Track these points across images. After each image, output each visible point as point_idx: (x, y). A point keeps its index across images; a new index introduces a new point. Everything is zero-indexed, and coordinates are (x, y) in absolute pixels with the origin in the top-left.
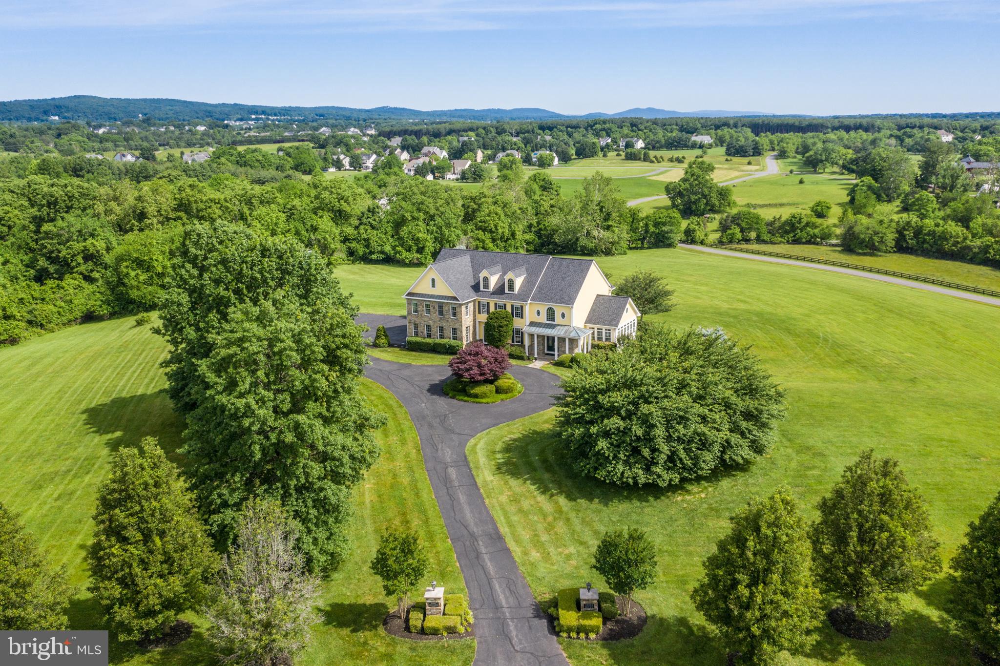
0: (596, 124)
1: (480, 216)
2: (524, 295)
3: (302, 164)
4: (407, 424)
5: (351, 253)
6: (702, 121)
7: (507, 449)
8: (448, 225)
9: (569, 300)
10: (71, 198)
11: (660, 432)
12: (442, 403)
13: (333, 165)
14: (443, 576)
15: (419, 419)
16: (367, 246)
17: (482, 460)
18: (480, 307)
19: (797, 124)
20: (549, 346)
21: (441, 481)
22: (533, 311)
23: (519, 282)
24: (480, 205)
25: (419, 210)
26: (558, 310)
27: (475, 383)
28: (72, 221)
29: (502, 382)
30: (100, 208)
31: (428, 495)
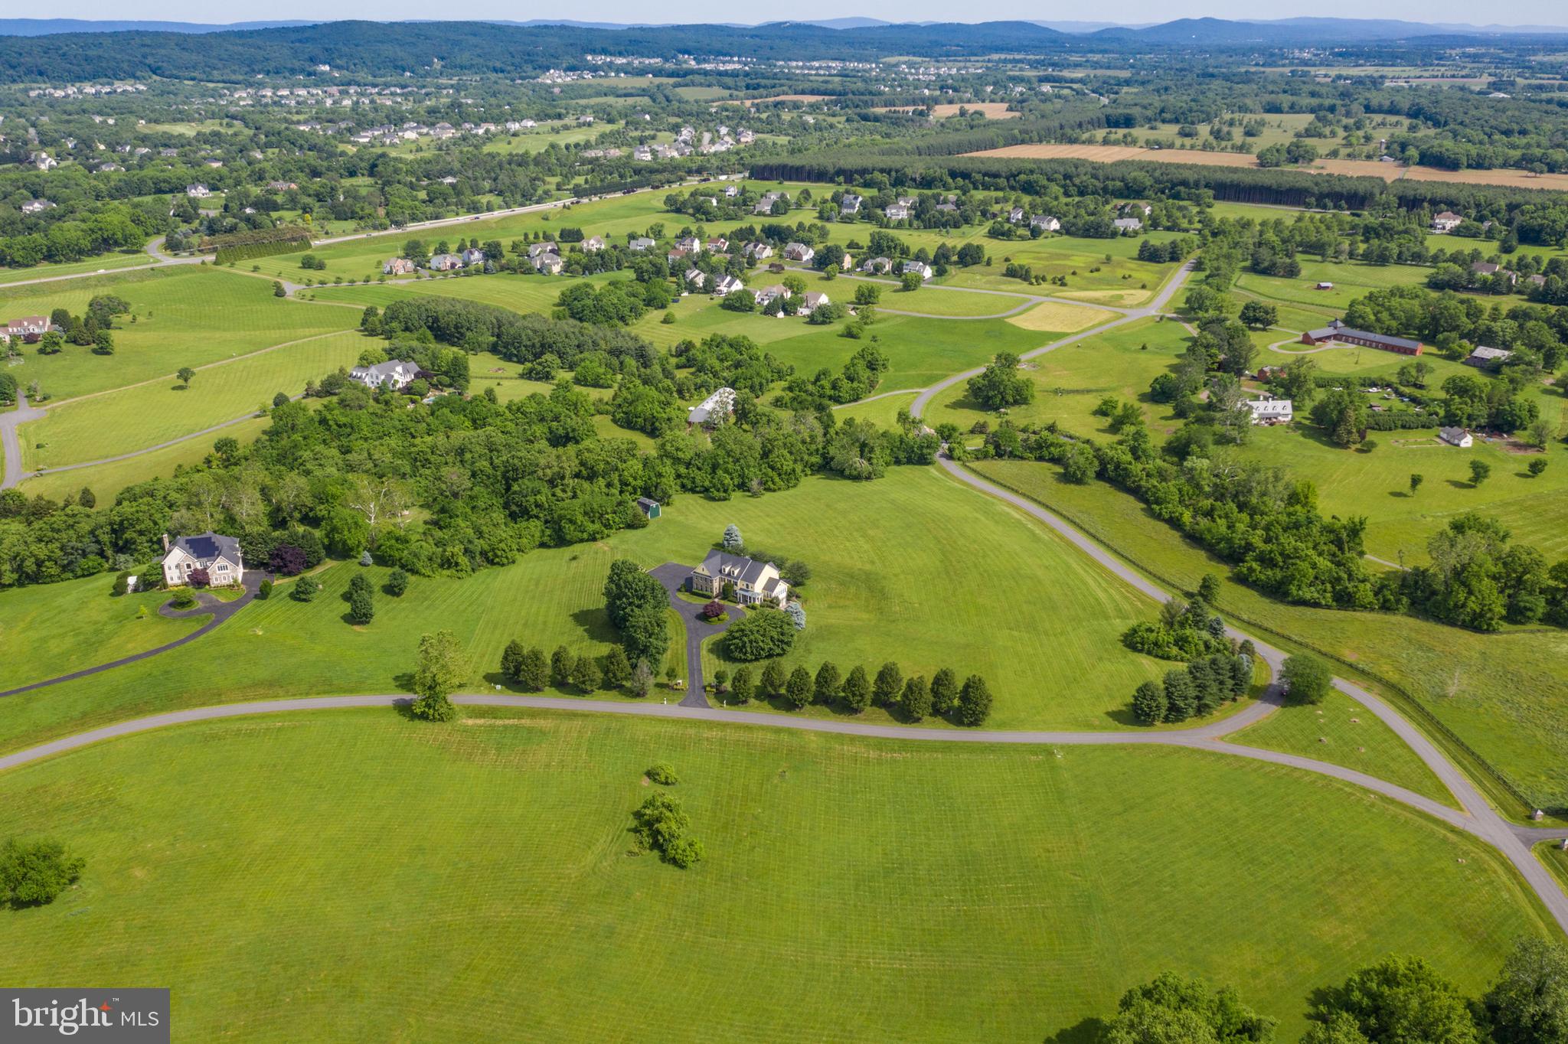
0: (1019, 173)
1: (772, 456)
2: (737, 578)
3: (655, 299)
4: (685, 631)
5: (683, 486)
6: (1157, 174)
7: (713, 644)
8: (749, 466)
9: (754, 582)
10: (525, 466)
11: (748, 645)
12: (699, 623)
13: (686, 288)
14: (684, 678)
15: (689, 629)
16: (694, 482)
17: (705, 646)
18: (722, 580)
19: (1275, 186)
20: (745, 599)
21: (690, 654)
22: (741, 584)
23: (736, 572)
24: (773, 447)
25: (729, 456)
26: (750, 585)
27: (710, 617)
28: (527, 483)
29: (721, 617)
30: (540, 473)
31: (685, 657)
